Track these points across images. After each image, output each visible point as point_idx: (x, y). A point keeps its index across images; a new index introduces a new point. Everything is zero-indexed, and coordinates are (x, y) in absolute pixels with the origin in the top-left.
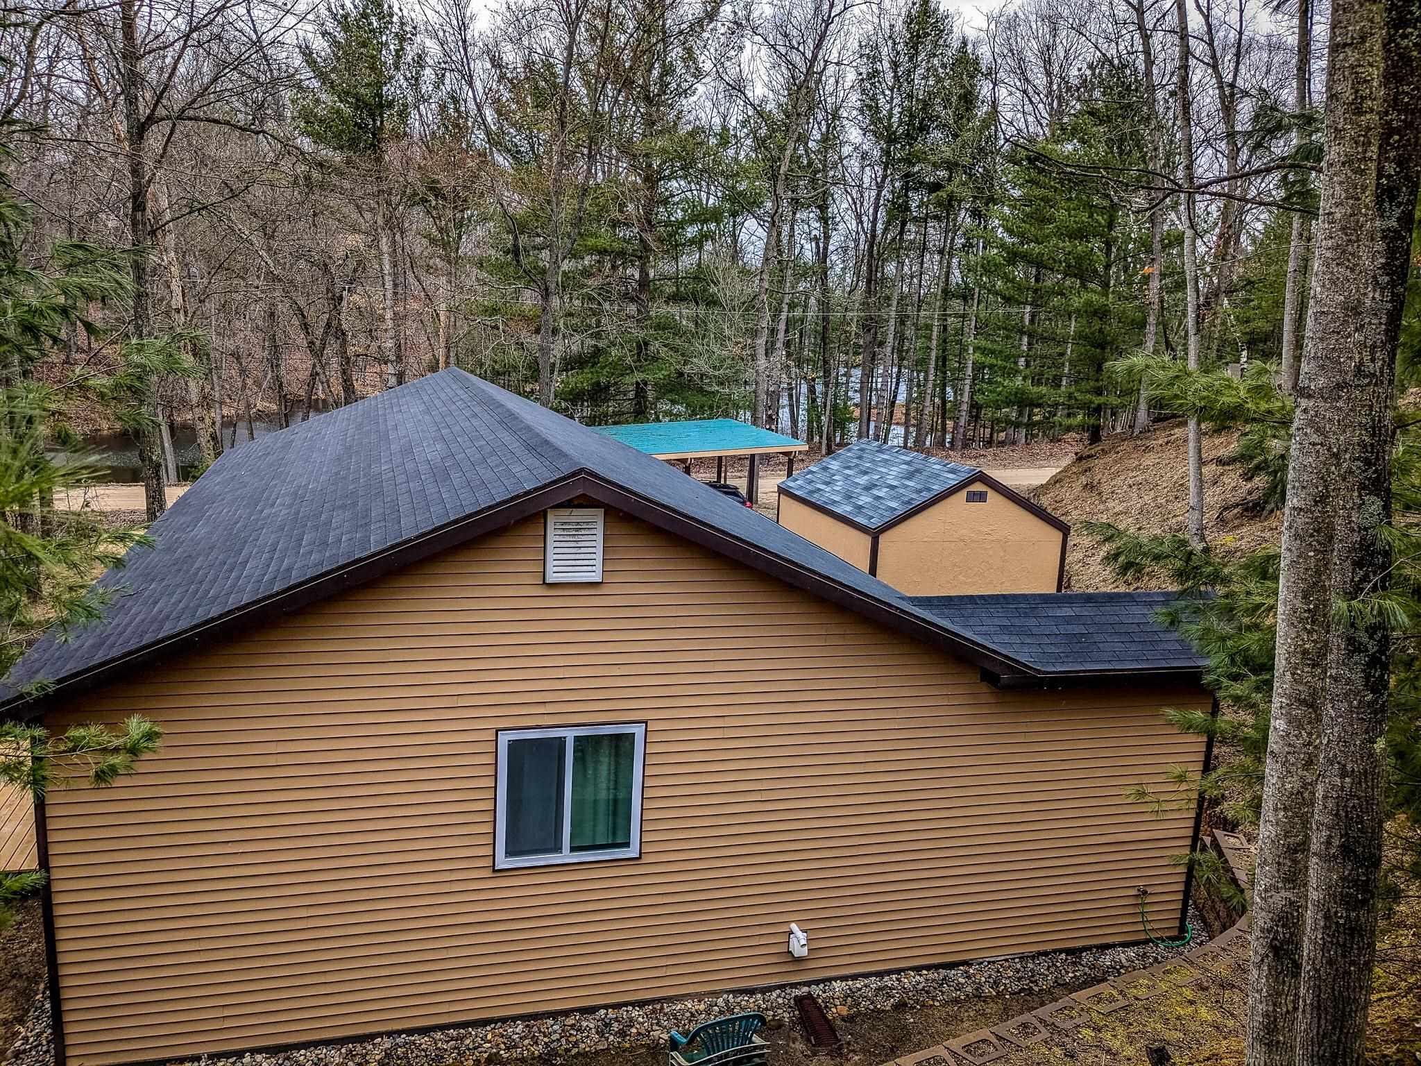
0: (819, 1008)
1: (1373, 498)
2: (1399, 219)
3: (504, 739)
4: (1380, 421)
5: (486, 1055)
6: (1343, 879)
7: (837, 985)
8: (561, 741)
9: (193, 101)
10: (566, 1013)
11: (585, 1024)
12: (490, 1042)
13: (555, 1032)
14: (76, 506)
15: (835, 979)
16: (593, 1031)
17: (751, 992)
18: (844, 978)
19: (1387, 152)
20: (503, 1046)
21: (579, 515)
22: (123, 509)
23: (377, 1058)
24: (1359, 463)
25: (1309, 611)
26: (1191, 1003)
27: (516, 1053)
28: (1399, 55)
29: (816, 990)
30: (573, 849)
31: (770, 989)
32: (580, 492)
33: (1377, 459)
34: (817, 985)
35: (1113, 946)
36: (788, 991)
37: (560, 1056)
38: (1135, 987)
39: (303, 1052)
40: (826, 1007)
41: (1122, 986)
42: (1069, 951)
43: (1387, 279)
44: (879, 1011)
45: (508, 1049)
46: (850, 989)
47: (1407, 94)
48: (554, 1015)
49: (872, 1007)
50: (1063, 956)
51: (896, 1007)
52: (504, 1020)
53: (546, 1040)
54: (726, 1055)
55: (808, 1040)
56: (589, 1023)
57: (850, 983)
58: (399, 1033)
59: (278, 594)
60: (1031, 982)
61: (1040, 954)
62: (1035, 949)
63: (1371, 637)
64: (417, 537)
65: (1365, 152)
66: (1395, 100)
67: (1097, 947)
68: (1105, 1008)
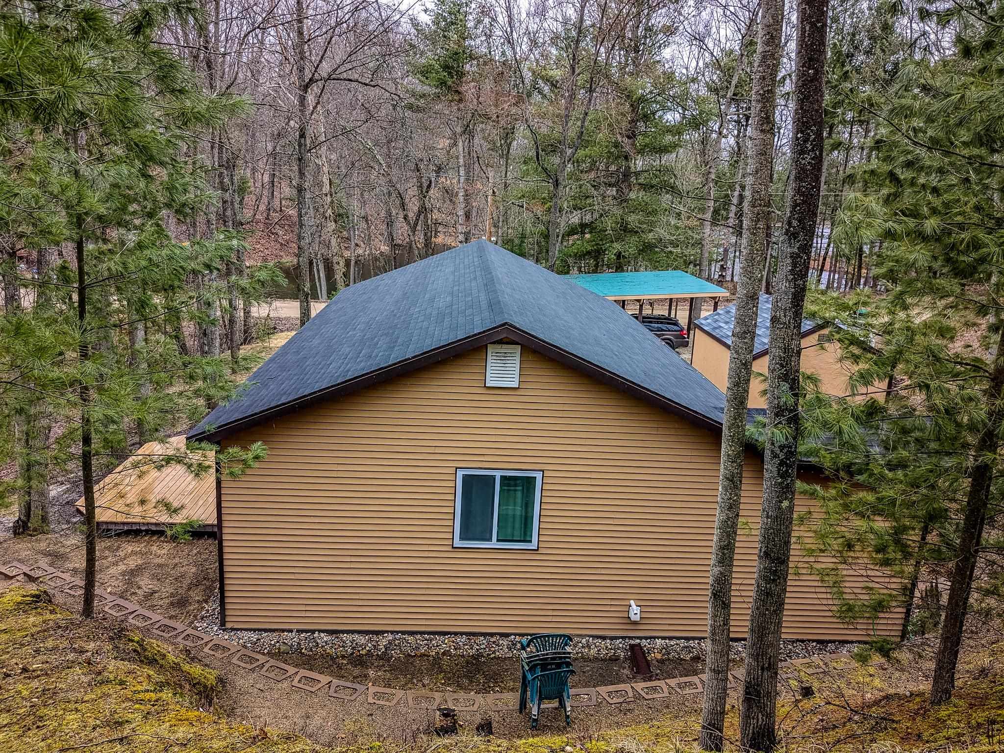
0: (643, 653)
1: (784, 383)
2: (798, 248)
3: (460, 473)
4: (788, 346)
5: (442, 651)
6: (765, 568)
7: (658, 641)
8: (493, 478)
9: (337, 69)
10: (492, 635)
11: (501, 642)
12: (446, 644)
13: (483, 644)
14: (264, 315)
15: (658, 638)
16: (505, 647)
17: (604, 638)
18: (664, 638)
19: (794, 215)
20: (453, 647)
21: (505, 348)
22: (292, 316)
23: (384, 644)
24: (778, 366)
25: (731, 436)
26: (871, 675)
27: (459, 652)
28: (801, 168)
29: (644, 642)
30: (498, 540)
31: (616, 638)
32: (505, 335)
33: (787, 364)
34: (646, 640)
35: (852, 642)
36: (627, 641)
37: (484, 657)
38: (837, 662)
39: (345, 635)
40: (649, 652)
41: (827, 660)
42: (819, 642)
43: (792, 277)
44: (682, 660)
45: (456, 649)
46: (666, 645)
47: (804, 187)
48: (484, 635)
49: (677, 656)
50: (814, 644)
51: (692, 659)
52: (456, 634)
53: (478, 647)
54: (547, 654)
55: (633, 669)
56: (504, 642)
57: (667, 641)
58: (397, 632)
59: (339, 384)
60: (787, 656)
61: (798, 640)
62: (795, 637)
63: (781, 451)
64: (413, 357)
65: (756, 225)
66: (799, 189)
67: (840, 642)
68: (810, 671)
